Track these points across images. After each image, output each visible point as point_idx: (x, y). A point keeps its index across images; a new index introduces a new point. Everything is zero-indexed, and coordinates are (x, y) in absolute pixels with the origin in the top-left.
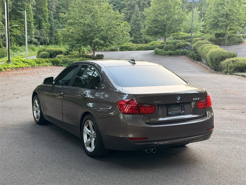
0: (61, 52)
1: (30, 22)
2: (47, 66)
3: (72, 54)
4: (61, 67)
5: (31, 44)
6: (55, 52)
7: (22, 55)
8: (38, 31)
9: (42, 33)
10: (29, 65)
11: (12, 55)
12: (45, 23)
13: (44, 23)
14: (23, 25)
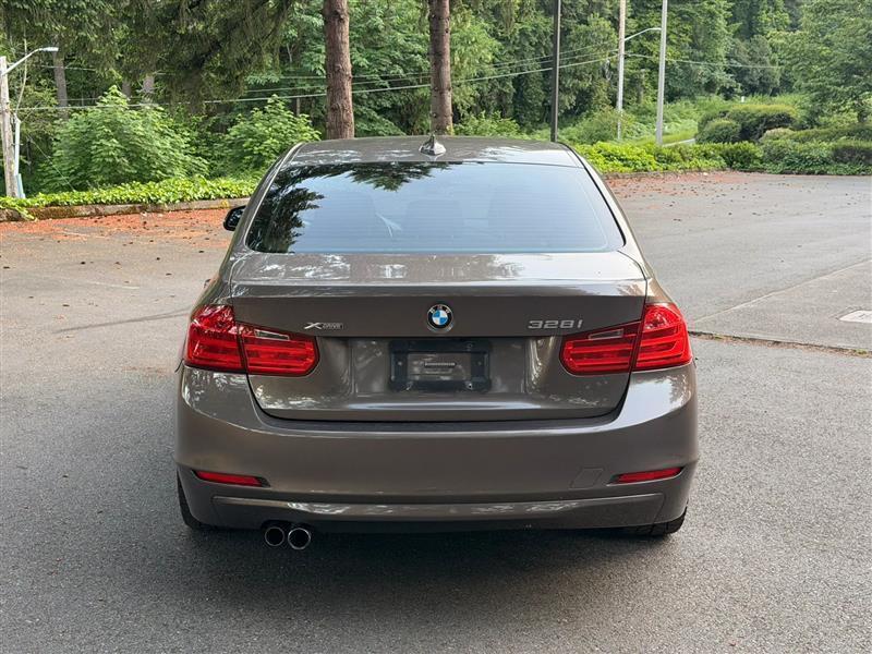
0: (783, 120)
1: (714, 14)
2: (700, 170)
3: (826, 125)
4: (757, 174)
5: (711, 92)
6: (760, 120)
7: (668, 134)
8: (742, 46)
9: (757, 50)
10: (627, 168)
11: (635, 132)
12: (770, 13)
13: (767, 12)
14: (688, 27)
